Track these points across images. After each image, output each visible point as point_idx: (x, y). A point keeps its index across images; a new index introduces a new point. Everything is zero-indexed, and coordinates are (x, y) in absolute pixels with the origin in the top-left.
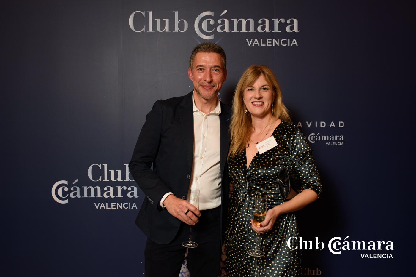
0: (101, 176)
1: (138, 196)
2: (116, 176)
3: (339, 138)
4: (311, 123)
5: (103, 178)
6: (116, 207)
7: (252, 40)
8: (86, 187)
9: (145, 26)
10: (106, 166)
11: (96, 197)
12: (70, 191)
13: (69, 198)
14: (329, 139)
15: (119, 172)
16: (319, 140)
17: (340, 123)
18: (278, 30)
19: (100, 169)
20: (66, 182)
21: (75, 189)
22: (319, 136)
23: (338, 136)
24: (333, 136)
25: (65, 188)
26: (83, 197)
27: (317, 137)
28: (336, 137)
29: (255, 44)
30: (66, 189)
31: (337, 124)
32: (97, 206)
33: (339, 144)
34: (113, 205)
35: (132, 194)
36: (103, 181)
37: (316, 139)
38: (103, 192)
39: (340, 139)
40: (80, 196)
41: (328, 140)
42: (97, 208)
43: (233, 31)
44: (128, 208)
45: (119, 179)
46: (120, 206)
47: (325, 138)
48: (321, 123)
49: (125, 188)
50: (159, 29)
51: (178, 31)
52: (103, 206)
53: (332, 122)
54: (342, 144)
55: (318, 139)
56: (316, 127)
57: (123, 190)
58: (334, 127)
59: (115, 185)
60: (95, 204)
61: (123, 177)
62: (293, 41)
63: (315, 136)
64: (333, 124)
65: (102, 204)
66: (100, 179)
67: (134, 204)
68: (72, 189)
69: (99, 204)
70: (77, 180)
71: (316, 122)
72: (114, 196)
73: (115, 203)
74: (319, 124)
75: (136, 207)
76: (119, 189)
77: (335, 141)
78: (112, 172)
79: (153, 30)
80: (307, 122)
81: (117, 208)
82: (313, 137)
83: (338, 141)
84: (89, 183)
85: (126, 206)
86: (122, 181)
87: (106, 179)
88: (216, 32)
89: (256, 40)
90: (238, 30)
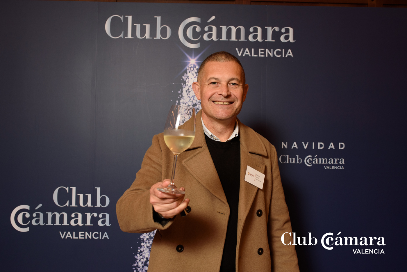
0: (68, 201)
1: (110, 224)
2: (85, 201)
3: (339, 161)
4: (307, 143)
5: (71, 203)
6: (84, 236)
7: (242, 50)
8: (51, 213)
9: (123, 32)
10: (74, 189)
11: (61, 225)
12: (31, 218)
13: (30, 225)
14: (328, 162)
15: (89, 196)
16: (317, 163)
17: (340, 144)
18: (272, 40)
19: (68, 192)
20: (27, 207)
21: (38, 215)
22: (317, 159)
23: (338, 159)
24: (332, 159)
25: (26, 214)
26: (46, 224)
27: (314, 159)
28: (336, 160)
29: (246, 55)
30: (28, 215)
31: (336, 146)
32: (63, 235)
33: (339, 168)
34: (81, 234)
35: (103, 222)
36: (71, 206)
37: (314, 162)
38: (69, 219)
39: (340, 163)
40: (43, 223)
41: (326, 163)
42: (63, 237)
43: (222, 39)
44: (98, 238)
45: (89, 204)
46: (89, 235)
47: (323, 161)
48: (319, 143)
49: (95, 215)
50: (138, 35)
51: (160, 38)
52: (69, 235)
53: (332, 144)
54: (343, 168)
55: (315, 162)
56: (313, 148)
57: (93, 217)
58: (334, 148)
59: (84, 211)
60: (60, 232)
61: (94, 202)
62: (288, 52)
63: (313, 158)
64: (332, 146)
65: (69, 233)
66: (67, 204)
67: (106, 233)
68: (34, 215)
69: (65, 233)
70: (40, 205)
71: (313, 143)
72: (82, 224)
73: (84, 232)
74: (316, 146)
75: (107, 237)
76: (89, 216)
77: (334, 165)
78: (81, 196)
79: (132, 37)
80: (303, 143)
81: (86, 238)
82: (310, 159)
83: (338, 165)
84: (54, 209)
85: (96, 235)
86: (92, 206)
87: (74, 204)
88: (202, 40)
89: (247, 50)
90: (227, 39)
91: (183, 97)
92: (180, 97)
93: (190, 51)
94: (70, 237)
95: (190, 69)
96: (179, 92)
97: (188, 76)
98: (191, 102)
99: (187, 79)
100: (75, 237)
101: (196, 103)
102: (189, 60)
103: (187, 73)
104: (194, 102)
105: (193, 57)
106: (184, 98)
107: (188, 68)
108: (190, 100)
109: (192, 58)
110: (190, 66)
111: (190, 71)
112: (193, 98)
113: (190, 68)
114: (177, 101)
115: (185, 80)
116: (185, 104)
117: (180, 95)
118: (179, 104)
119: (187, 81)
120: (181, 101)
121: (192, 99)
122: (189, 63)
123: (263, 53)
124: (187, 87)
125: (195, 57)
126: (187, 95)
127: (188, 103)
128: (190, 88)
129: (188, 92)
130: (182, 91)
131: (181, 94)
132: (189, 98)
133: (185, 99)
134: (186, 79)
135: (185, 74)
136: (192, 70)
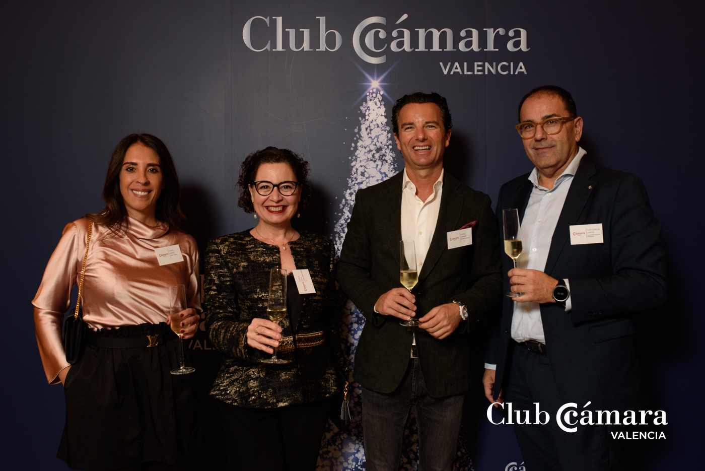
7: (449, 64)
9: (269, 42)
18: (494, 48)
29: (454, 72)
43: (418, 49)
50: (292, 45)
51: (325, 50)
62: (519, 67)
65: (198, 341)
69: (192, 341)
79: (283, 48)
88: (388, 52)
89: (457, 64)
90: (426, 49)
91: (361, 138)
92: (357, 137)
93: (370, 68)
94: (199, 348)
95: (371, 96)
96: (356, 130)
97: (368, 106)
98: (374, 145)
99: (368, 111)
100: (207, 347)
101: (381, 147)
102: (370, 82)
103: (366, 102)
104: (379, 145)
105: (375, 77)
106: (363, 140)
107: (368, 94)
108: (372, 142)
109: (374, 79)
110: (371, 91)
111: (371, 98)
112: (376, 138)
113: (372, 94)
114: (353, 145)
115: (364, 112)
116: (365, 148)
117: (357, 135)
118: (356, 148)
119: (367, 113)
120: (359, 144)
121: (375, 140)
122: (370, 86)
123: (480, 68)
124: (367, 123)
125: (378, 76)
126: (368, 134)
127: (369, 147)
128: (371, 125)
129: (368, 130)
130: (360, 130)
131: (359, 133)
132: (370, 140)
133: (365, 141)
134: (366, 111)
135: (364, 103)
136: (374, 97)
